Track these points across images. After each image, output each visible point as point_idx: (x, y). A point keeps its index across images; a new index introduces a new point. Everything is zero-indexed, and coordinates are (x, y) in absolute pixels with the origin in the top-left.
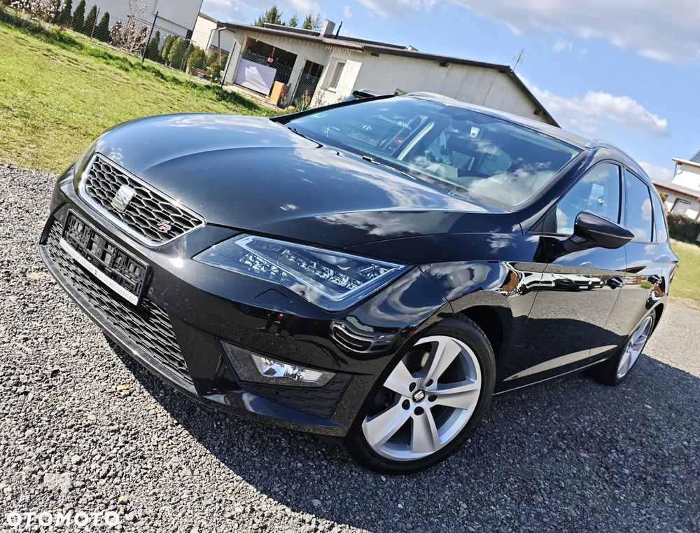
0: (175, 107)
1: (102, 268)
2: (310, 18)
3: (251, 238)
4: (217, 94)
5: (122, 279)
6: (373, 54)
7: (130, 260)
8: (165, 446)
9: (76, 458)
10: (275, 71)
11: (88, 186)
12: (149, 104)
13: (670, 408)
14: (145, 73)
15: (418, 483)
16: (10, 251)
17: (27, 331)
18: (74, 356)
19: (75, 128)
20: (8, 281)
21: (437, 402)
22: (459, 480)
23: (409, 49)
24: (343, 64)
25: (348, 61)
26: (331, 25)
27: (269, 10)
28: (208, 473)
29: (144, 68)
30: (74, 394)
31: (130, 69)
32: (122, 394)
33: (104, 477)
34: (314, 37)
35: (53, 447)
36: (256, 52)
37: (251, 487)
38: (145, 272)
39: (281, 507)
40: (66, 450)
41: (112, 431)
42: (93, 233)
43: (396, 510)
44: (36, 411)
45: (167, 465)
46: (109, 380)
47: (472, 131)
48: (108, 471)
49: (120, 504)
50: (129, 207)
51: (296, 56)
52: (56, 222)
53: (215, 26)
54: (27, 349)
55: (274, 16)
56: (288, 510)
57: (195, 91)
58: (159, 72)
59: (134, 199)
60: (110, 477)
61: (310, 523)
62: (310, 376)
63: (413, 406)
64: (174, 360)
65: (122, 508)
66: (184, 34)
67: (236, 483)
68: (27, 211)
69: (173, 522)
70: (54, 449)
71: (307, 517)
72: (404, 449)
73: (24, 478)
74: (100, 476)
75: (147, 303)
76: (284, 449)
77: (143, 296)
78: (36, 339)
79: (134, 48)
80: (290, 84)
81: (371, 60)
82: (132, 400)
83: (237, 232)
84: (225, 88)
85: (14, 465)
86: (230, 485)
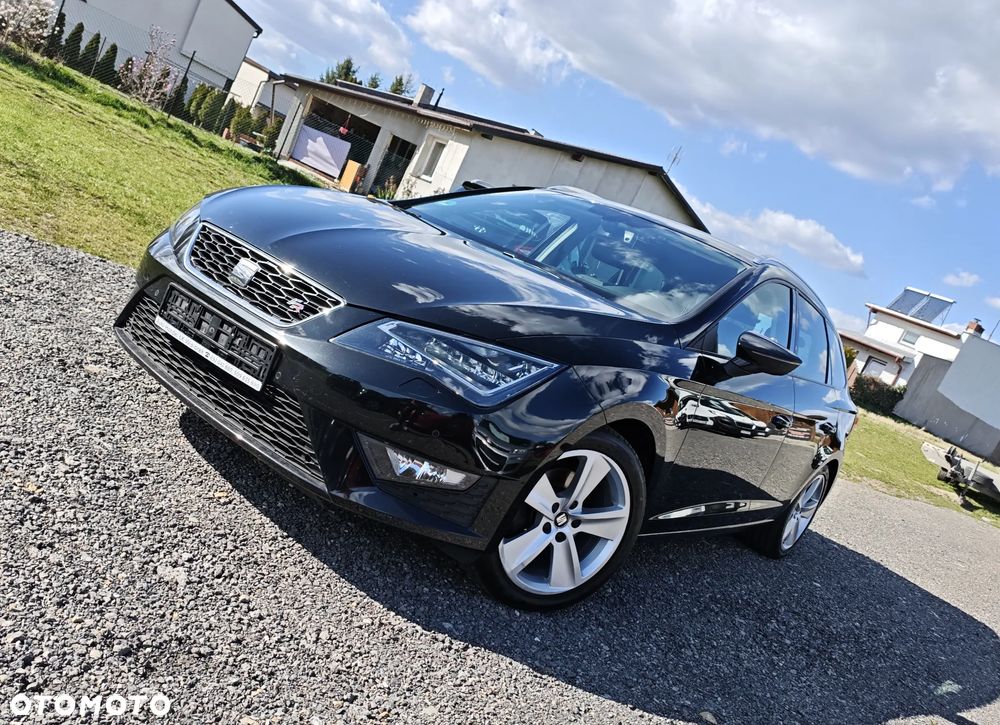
0: (217, 182)
1: (216, 350)
2: (401, 80)
3: (395, 324)
4: (270, 169)
5: (242, 362)
6: (484, 136)
7: (253, 341)
8: (279, 555)
9: (186, 556)
10: (347, 146)
11: (193, 258)
12: (183, 175)
13: (843, 589)
14: (171, 133)
15: (555, 621)
16: (56, 338)
17: (101, 426)
18: (160, 457)
19: (100, 198)
20: (65, 370)
21: (582, 528)
22: (600, 624)
23: (532, 134)
24: (443, 146)
25: (450, 141)
26: (429, 92)
27: (342, 62)
28: (329, 586)
29: (170, 126)
30: (169, 495)
31: (151, 126)
32: (222, 501)
33: (219, 577)
34: (405, 106)
35: (159, 542)
36: (323, 117)
37: (376, 603)
38: (273, 354)
39: (410, 625)
40: (174, 547)
41: (219, 535)
42: (205, 310)
43: (533, 643)
44: (132, 507)
45: (285, 573)
46: (203, 486)
47: (626, 236)
48: (223, 572)
49: (242, 602)
50: (251, 283)
51: (379, 128)
52: (146, 299)
53: (265, 77)
54: (105, 444)
55: (347, 70)
56: (419, 628)
57: (240, 163)
58: (190, 132)
59: (257, 275)
60: (226, 577)
61: (443, 642)
62: (452, 477)
63: (555, 531)
64: (300, 453)
65: (245, 607)
66: (222, 83)
67: (359, 599)
68: (63, 295)
69: (300, 624)
70: (161, 545)
71: (440, 636)
72: (542, 581)
73: (137, 567)
74: (215, 575)
75: (271, 389)
76: (406, 574)
77: (268, 381)
78: (113, 435)
79: (152, 96)
80: (369, 166)
81: (481, 143)
82: (234, 508)
83: (381, 316)
84: (280, 163)
85: (123, 554)
86: (353, 599)
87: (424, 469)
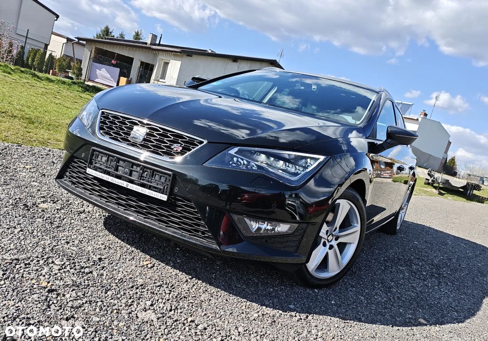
0: (58, 97)
1: (132, 182)
2: (138, 32)
4: (82, 87)
5: (150, 186)
6: (188, 55)
7: (155, 173)
8: (194, 290)
9: (149, 303)
10: (118, 70)
11: (101, 132)
12: (39, 96)
14: (24, 75)
15: (333, 290)
16: (15, 192)
17: (64, 238)
18: (105, 249)
20: (29, 210)
21: (340, 240)
22: (352, 287)
23: (210, 52)
24: (168, 63)
25: (171, 60)
26: (154, 37)
27: (103, 28)
28: (227, 300)
29: (22, 72)
30: (121, 270)
31: (12, 73)
32: (149, 266)
33: (171, 310)
34: (145, 45)
35: (130, 299)
36: (102, 57)
37: (254, 304)
39: (276, 311)
40: (139, 299)
41: (158, 286)
42: (119, 160)
43: (332, 305)
44: (105, 281)
45: (202, 298)
46: (135, 260)
47: (313, 87)
48: (171, 307)
49: (190, 322)
51: (133, 58)
52: (76, 160)
53: (65, 41)
54: (72, 248)
55: (107, 32)
56: (280, 312)
57: (65, 86)
58: (34, 74)
60: (175, 310)
61: (296, 316)
62: (283, 228)
63: (328, 245)
64: (198, 231)
65: (193, 324)
66: (43, 46)
67: (245, 303)
69: (226, 326)
70: (132, 300)
71: (293, 314)
72: (324, 271)
73: (126, 317)
74: (168, 310)
75: (173, 198)
77: (171, 194)
78: (74, 242)
79: (7, 58)
80: (131, 79)
81: (187, 59)
82: (157, 269)
83: (230, 145)
84: (86, 83)
85: (115, 311)
86: (242, 304)
87: (266, 226)
